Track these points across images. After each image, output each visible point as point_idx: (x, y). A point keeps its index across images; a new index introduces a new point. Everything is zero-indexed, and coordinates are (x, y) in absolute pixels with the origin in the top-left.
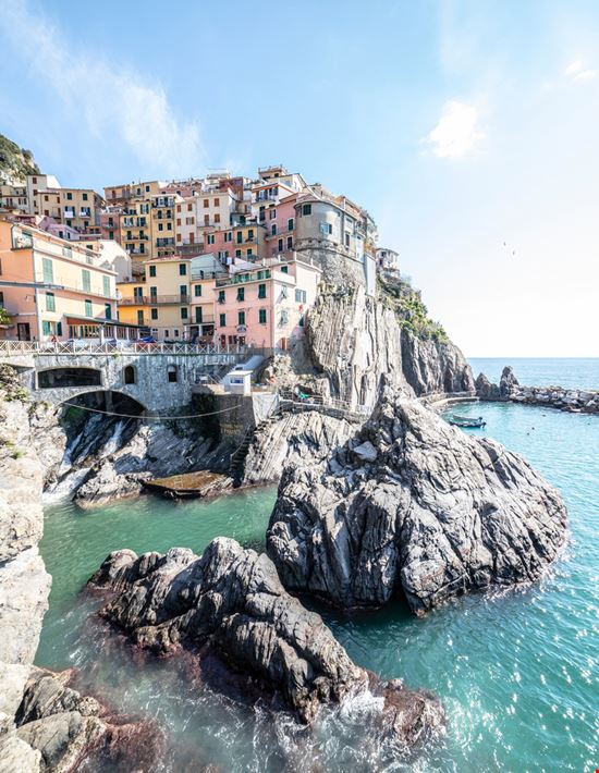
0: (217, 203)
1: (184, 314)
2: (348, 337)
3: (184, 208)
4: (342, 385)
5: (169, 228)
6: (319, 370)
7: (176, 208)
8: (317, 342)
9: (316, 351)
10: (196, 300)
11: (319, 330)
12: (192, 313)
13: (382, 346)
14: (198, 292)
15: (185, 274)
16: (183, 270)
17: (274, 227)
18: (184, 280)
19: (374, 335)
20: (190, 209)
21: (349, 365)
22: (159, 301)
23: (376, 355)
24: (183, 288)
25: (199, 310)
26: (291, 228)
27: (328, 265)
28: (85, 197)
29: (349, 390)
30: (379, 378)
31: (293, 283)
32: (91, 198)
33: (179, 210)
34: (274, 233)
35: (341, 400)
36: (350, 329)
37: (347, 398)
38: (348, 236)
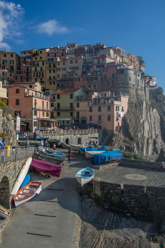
0: (76, 62)
1: (72, 114)
2: (141, 125)
3: (61, 63)
4: (140, 145)
5: (54, 72)
6: (132, 139)
7: (57, 63)
8: (130, 127)
9: (130, 131)
10: (77, 109)
11: (130, 123)
12: (75, 114)
13: (153, 126)
14: (78, 105)
15: (72, 98)
16: (71, 97)
17: (105, 75)
18: (72, 101)
19: (150, 122)
20: (64, 64)
21: (143, 137)
22: (60, 109)
23: (151, 131)
24: (71, 104)
25: (78, 113)
26: (113, 77)
27: (131, 94)
28: (12, 56)
29: (143, 147)
30: (153, 141)
31: (120, 104)
32: (14, 56)
33: (59, 64)
34: (105, 78)
35: (140, 151)
36: (142, 121)
37: (142, 150)
38: (138, 81)
